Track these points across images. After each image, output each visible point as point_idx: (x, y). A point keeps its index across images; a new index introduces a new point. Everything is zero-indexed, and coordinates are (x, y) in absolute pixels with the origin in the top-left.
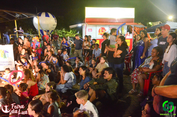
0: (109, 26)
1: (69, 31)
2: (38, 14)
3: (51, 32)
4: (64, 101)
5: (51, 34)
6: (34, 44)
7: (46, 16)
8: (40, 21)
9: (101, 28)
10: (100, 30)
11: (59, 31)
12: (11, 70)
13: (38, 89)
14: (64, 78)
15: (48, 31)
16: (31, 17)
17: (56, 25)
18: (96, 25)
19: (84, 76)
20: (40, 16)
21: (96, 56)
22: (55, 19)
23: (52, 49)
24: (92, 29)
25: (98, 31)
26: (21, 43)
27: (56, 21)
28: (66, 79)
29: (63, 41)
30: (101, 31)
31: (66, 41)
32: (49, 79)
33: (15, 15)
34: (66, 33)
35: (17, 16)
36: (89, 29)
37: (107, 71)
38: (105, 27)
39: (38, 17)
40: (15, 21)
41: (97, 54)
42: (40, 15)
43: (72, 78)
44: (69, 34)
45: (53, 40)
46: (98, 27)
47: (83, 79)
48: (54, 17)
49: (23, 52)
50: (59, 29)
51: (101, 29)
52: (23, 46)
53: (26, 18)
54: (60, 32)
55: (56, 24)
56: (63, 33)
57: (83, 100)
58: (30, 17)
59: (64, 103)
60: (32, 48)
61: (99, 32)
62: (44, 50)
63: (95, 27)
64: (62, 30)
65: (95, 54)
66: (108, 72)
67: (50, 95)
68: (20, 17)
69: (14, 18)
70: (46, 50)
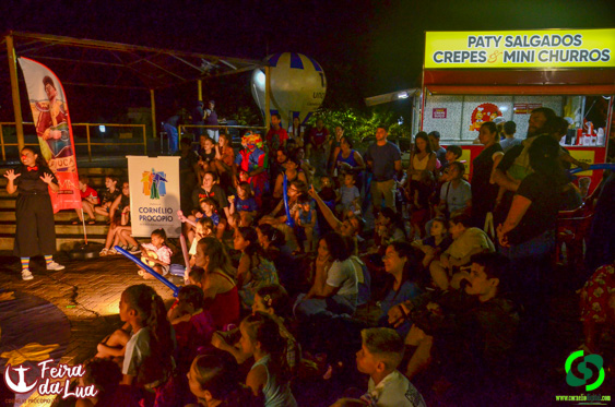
0: (513, 100)
1: (369, 116)
2: (268, 58)
3: (306, 119)
4: (319, 359)
5: (307, 126)
6: (245, 155)
7: (292, 66)
8: (272, 82)
9: (480, 106)
10: (476, 111)
11: (335, 117)
12: (169, 235)
13: (241, 306)
14: (327, 277)
15: (296, 115)
16: (247, 69)
17: (323, 96)
18: (464, 95)
19: (399, 278)
20: (275, 66)
21: (451, 208)
22: (321, 74)
23: (301, 177)
24: (445, 110)
25: (468, 118)
26: (208, 152)
27: (325, 82)
28: (331, 282)
29: (341, 151)
30: (479, 115)
31: (349, 150)
32: (279, 276)
33: (200, 66)
34: (359, 124)
35: (206, 68)
36: (434, 110)
37: (481, 264)
38: (496, 104)
39: (267, 68)
40: (200, 83)
41: (454, 199)
42: (273, 63)
43: (353, 280)
44: (369, 126)
45: (310, 146)
46: (471, 101)
47: (396, 287)
48: (317, 69)
49: (208, 183)
50: (335, 109)
51: (481, 109)
52: (211, 160)
53: (231, 72)
54: (338, 118)
55: (324, 90)
56: (348, 121)
57: (383, 365)
58: (242, 70)
59: (315, 365)
60: (240, 169)
61: (474, 120)
62: (276, 177)
63: (460, 104)
64: (344, 111)
65: (450, 200)
66: (485, 271)
67: (256, 328)
68: (213, 71)
69: (197, 74)
70: (280, 179)
